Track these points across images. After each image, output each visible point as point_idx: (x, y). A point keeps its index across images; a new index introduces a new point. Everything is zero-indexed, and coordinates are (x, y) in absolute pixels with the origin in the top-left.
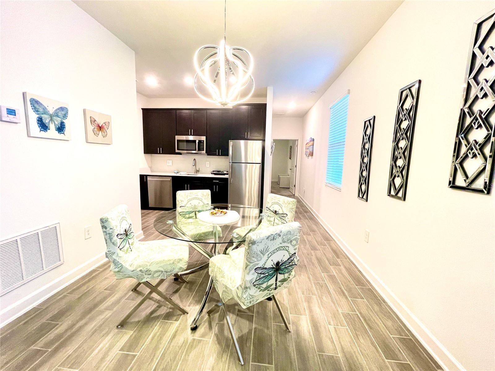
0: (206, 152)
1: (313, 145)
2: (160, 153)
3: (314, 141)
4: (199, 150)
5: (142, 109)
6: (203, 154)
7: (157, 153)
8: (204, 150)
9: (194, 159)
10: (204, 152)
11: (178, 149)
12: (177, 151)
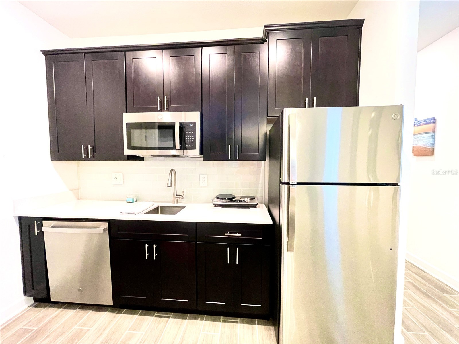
0: (202, 152)
1: (434, 132)
2: (87, 158)
3: (434, 123)
4: (183, 146)
5: (41, 51)
6: (193, 157)
7: (80, 159)
8: (195, 148)
9: (172, 170)
10: (197, 151)
11: (130, 147)
12: (127, 152)
